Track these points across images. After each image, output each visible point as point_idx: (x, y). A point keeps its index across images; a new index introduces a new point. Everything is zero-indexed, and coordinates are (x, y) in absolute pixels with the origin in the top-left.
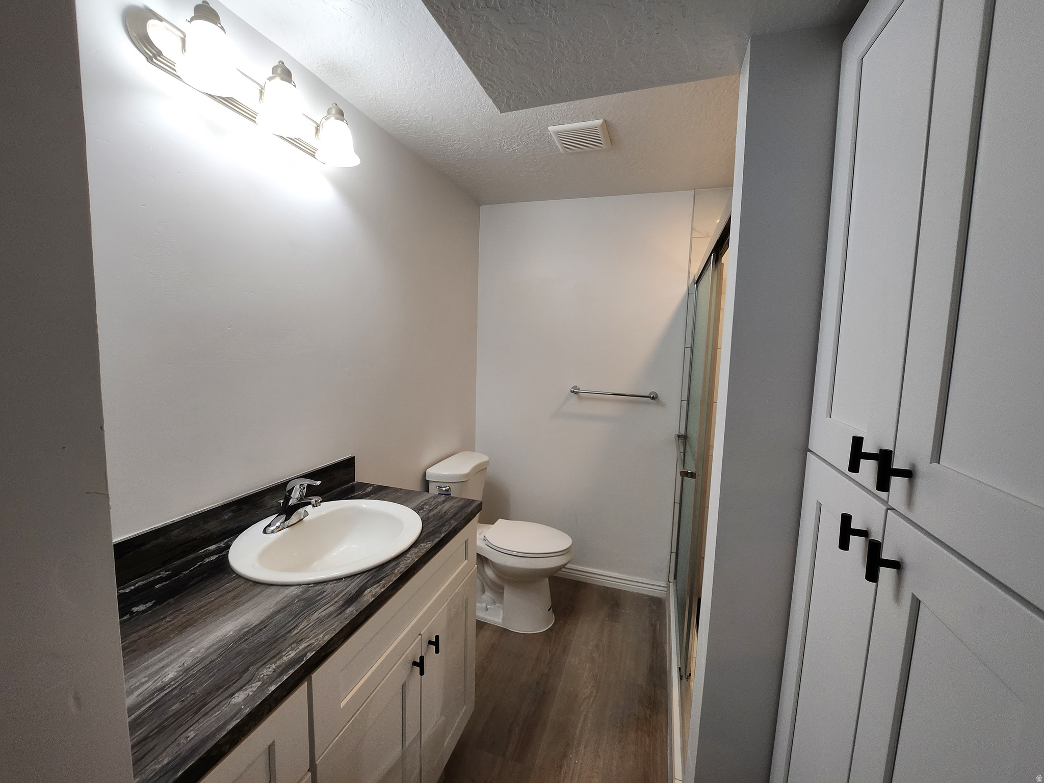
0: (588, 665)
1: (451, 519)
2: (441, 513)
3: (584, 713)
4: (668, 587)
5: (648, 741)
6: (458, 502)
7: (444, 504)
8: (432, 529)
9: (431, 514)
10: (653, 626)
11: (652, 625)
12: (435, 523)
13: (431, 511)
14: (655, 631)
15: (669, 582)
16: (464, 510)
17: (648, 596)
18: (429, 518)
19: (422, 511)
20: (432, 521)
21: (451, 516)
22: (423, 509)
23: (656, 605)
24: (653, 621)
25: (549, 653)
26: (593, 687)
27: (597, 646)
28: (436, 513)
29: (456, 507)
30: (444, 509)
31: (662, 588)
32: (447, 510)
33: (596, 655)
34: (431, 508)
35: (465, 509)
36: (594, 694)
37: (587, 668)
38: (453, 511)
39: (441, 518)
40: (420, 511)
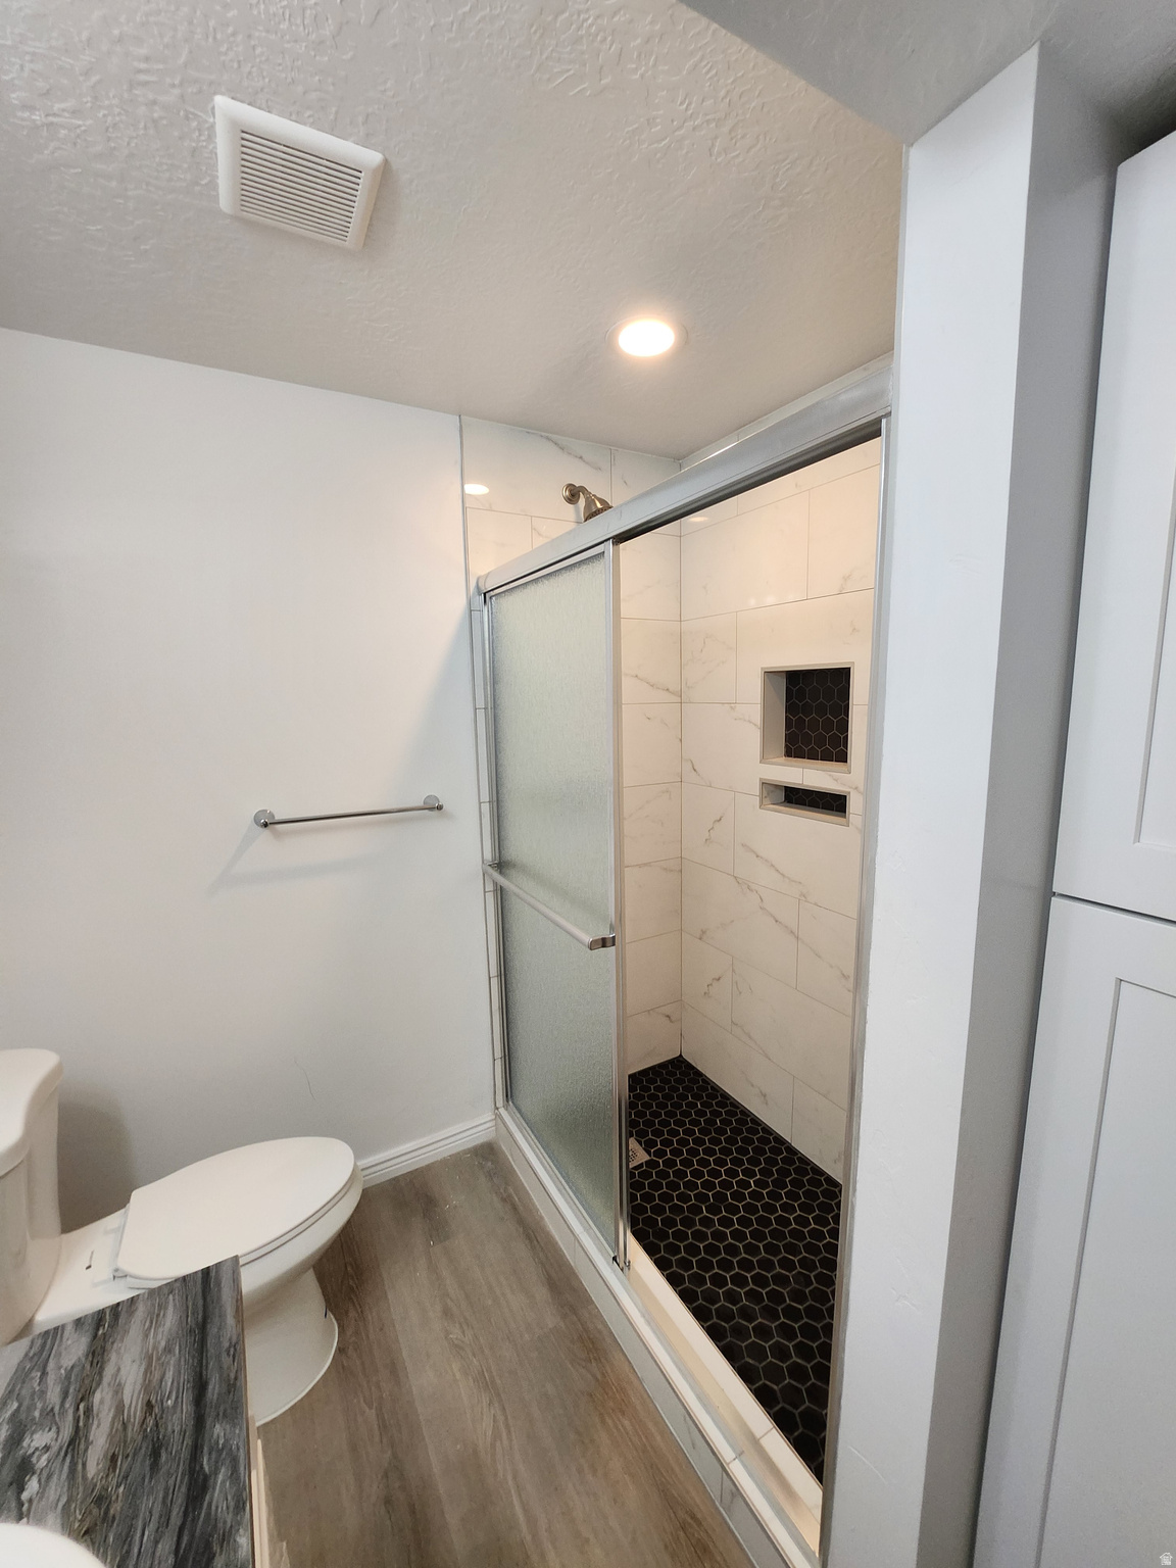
0: (456, 1366)
1: (200, 1422)
2: (133, 1431)
3: (510, 1478)
4: (498, 1116)
5: (626, 1423)
6: (155, 1318)
7: (109, 1371)
8: (166, 1547)
9: (94, 1461)
10: (506, 1200)
11: (504, 1200)
12: (151, 1503)
13: (76, 1443)
14: (515, 1208)
15: (497, 1109)
16: (210, 1341)
17: (469, 1151)
18: (101, 1500)
19: (33, 1485)
20: (133, 1497)
21: (187, 1407)
22: (25, 1468)
23: (488, 1157)
24: (502, 1191)
25: (370, 1408)
26: (491, 1403)
27: (447, 1313)
28: (111, 1436)
29: (168, 1350)
30: (132, 1395)
31: (488, 1125)
32: (147, 1387)
33: (456, 1333)
34: (67, 1432)
35: (212, 1330)
36: (501, 1418)
37: (458, 1376)
38: (173, 1374)
39: (155, 1454)
40: (21, 1489)
